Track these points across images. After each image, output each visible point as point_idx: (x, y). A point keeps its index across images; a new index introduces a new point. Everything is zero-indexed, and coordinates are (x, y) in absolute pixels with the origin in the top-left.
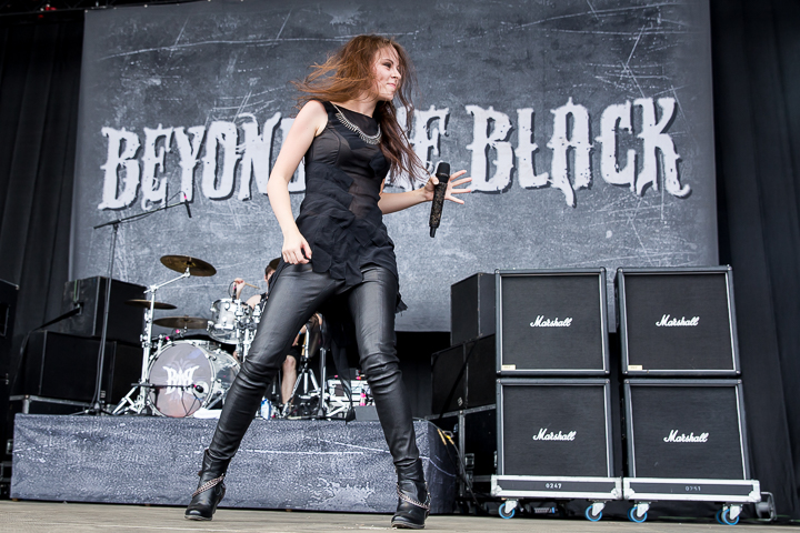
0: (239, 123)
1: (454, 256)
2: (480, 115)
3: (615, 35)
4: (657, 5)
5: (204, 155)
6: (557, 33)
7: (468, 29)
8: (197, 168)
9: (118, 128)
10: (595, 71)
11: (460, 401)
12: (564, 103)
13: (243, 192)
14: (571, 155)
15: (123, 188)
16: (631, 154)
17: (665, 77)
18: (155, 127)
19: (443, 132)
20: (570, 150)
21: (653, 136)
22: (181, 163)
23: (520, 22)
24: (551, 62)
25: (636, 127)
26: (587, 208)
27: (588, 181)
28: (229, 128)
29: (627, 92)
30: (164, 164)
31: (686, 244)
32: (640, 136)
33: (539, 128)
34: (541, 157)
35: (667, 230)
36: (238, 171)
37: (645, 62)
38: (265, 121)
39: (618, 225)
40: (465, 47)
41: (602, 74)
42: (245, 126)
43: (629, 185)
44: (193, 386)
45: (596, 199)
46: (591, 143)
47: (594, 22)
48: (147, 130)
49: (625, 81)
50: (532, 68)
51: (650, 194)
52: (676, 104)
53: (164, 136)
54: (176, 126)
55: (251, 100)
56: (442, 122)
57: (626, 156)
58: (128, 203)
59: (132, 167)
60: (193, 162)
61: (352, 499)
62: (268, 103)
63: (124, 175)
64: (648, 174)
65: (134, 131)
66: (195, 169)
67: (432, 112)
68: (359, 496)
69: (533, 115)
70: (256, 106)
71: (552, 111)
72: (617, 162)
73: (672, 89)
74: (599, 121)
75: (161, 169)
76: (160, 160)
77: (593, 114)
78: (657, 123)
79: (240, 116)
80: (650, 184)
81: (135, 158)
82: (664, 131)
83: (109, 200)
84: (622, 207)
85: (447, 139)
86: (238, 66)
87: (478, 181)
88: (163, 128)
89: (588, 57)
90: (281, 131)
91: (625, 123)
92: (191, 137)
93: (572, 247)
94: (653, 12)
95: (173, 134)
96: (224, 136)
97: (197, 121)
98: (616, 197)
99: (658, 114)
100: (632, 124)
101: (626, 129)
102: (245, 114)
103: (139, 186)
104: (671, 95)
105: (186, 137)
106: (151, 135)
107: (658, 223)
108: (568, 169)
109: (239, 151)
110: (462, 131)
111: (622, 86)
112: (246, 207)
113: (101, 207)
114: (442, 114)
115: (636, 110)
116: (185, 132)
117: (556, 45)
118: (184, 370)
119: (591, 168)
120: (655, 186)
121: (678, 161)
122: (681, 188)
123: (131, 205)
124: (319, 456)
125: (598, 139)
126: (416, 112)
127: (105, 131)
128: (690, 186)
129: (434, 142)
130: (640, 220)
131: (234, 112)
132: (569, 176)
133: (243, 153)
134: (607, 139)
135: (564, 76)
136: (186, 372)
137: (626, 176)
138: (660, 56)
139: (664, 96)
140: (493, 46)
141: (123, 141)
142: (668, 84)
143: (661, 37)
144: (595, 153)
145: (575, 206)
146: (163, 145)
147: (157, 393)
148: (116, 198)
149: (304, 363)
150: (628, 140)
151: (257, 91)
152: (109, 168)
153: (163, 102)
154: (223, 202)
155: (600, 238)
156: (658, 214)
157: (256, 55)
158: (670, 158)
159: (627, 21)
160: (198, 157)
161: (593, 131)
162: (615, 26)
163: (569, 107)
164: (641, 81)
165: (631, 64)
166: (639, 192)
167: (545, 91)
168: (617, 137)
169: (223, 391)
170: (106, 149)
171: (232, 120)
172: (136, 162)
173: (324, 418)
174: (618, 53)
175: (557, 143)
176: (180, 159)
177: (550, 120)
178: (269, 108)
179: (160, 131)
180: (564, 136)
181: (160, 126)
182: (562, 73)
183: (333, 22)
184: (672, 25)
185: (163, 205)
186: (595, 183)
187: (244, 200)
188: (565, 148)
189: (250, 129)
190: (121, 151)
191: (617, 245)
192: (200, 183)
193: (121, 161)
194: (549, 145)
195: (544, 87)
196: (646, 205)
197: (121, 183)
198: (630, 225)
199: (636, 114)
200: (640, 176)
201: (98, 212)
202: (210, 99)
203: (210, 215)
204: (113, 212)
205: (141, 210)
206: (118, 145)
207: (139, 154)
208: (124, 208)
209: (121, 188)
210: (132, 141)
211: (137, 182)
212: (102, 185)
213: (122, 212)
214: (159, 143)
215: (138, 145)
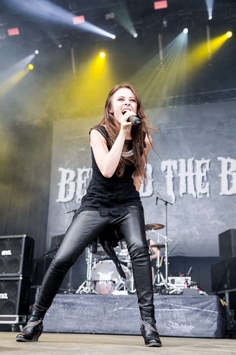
1: (216, 224)
2: (224, 161)
7: (217, 123)
9: (66, 168)
11: (226, 286)
15: (68, 193)
18: (82, 168)
19: (208, 170)
30: (86, 184)
40: (216, 131)
44: (111, 280)
48: (79, 170)
53: (86, 172)
56: (207, 165)
58: (70, 199)
59: (72, 185)
61: (184, 331)
63: (69, 188)
65: (74, 170)
67: (203, 161)
68: (188, 329)
76: (85, 182)
81: (73, 181)
83: (61, 198)
85: (210, 172)
87: (225, 190)
88: (86, 168)
95: (90, 171)
103: (75, 193)
106: (81, 171)
110: (216, 168)
113: (58, 201)
114: (208, 162)
118: (107, 273)
123: (71, 201)
124: (168, 311)
126: (196, 161)
127: (60, 169)
129: (205, 174)
136: (108, 274)
140: (228, 130)
141: (68, 174)
146: (86, 175)
147: (95, 284)
148: (65, 197)
149: (157, 270)
152: (62, 185)
153: (85, 158)
169: (124, 283)
170: (60, 177)
172: (74, 183)
173: (169, 294)
179: (84, 170)
181: (84, 167)
190: (67, 178)
193: (67, 182)
197: (67, 191)
201: (56, 203)
204: (63, 204)
205: (76, 203)
206: (66, 175)
207: (75, 179)
208: (69, 202)
209: (67, 193)
210: (72, 174)
211: (74, 191)
212: (58, 192)
213: (67, 204)
214: (84, 175)
215: (74, 175)
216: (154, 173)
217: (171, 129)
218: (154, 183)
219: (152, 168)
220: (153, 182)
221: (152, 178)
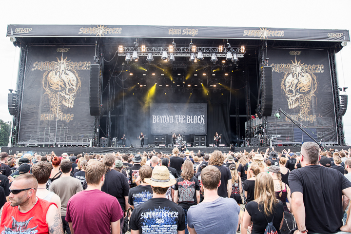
2: (188, 116)
4: (203, 107)
8: (162, 120)
10: (198, 113)
24: (194, 112)
27: (197, 123)
29: (200, 115)
34: (193, 120)
37: (202, 112)
47: (198, 108)
50: (192, 112)
51: (202, 124)
52: (204, 116)
54: (160, 116)
64: (202, 122)
69: (192, 116)
70: (168, 114)
74: (198, 117)
76: (159, 119)
79: (166, 115)
82: (203, 118)
87: (188, 122)
89: (197, 111)
92: (162, 117)
98: (199, 124)
110: (186, 118)
114: (184, 116)
117: (194, 110)
119: (197, 121)
121: (204, 121)
126: (182, 116)
127: (153, 116)
129: (184, 119)
132: (195, 122)
133: (167, 119)
134: (198, 119)
137: (200, 122)
142: (204, 114)
145: (195, 125)
150: (200, 119)
153: (158, 113)
157: (167, 109)
159: (200, 108)
163: (195, 116)
167: (193, 114)
174: (200, 111)
175: (194, 119)
181: (158, 116)
184: (204, 109)
185: (159, 123)
187: (167, 123)
189: (167, 117)
193: (155, 119)
199: (201, 117)
202: (163, 113)
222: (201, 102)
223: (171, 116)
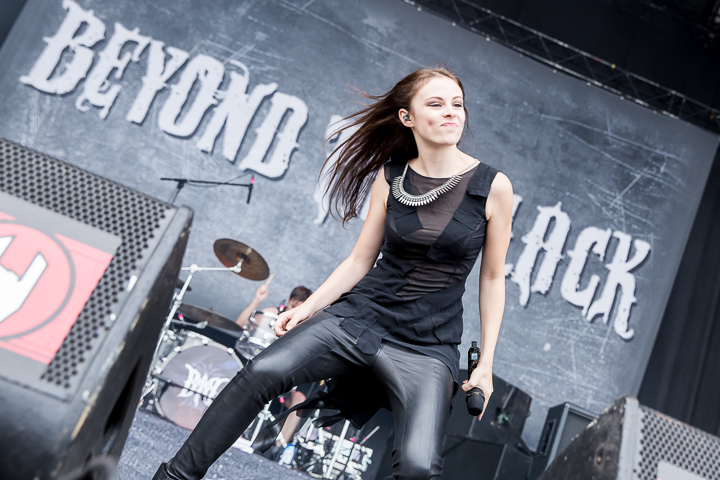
0: (229, 68)
3: (620, 165)
4: (666, 154)
5: (176, 83)
6: (571, 137)
7: (491, 95)
8: (162, 93)
9: (85, 7)
10: (591, 188)
12: (552, 204)
13: (205, 142)
14: (541, 256)
15: (62, 73)
16: (595, 279)
17: (649, 222)
18: (130, 28)
20: (542, 251)
21: (620, 271)
22: (144, 79)
23: (541, 111)
24: (555, 161)
25: (608, 257)
26: (536, 313)
27: (547, 288)
28: (216, 69)
29: (611, 221)
30: (124, 71)
31: (612, 385)
32: (608, 266)
33: (520, 219)
34: (512, 248)
35: (601, 365)
36: (208, 116)
37: (637, 201)
38: (257, 83)
39: (559, 342)
40: (482, 110)
41: (596, 195)
42: (234, 75)
43: (581, 308)
45: (549, 307)
46: (563, 252)
47: (606, 143)
48: (119, 27)
49: (614, 210)
50: (536, 159)
51: (598, 324)
52: (650, 252)
53: (136, 43)
54: (156, 38)
55: (251, 54)
57: (589, 279)
58: (61, 91)
59: (83, 57)
60: (160, 84)
62: (268, 68)
63: (70, 60)
64: (603, 305)
65: (104, 21)
66: (159, 92)
69: (520, 204)
70: (254, 63)
71: (539, 208)
72: (579, 282)
73: (652, 236)
74: (577, 236)
75: (118, 74)
76: (121, 65)
77: (574, 228)
78: (627, 261)
79: (233, 62)
80: (601, 315)
81: (91, 48)
82: (631, 271)
83: (37, 76)
84: (568, 326)
86: (250, 12)
88: (141, 33)
89: (590, 173)
90: (271, 104)
91: (600, 249)
92: (168, 58)
93: (509, 346)
94: (660, 159)
95: (148, 46)
96: (207, 72)
97: (182, 44)
98: (567, 314)
99: (631, 253)
100: (606, 252)
101: (599, 255)
102: (238, 64)
103: (82, 80)
104: (648, 240)
105: (162, 55)
106: (122, 34)
107: (596, 355)
108: (533, 269)
109: (218, 97)
111: (609, 214)
112: (202, 161)
113: (24, 79)
115: (613, 241)
116: (164, 49)
117: (565, 147)
119: (554, 278)
120: (605, 318)
121: (633, 305)
122: (627, 330)
123: (64, 95)
125: (570, 253)
127: (69, 3)
128: (635, 332)
130: (581, 345)
131: (228, 54)
132: (531, 276)
133: (220, 101)
134: (578, 257)
135: (563, 180)
137: (582, 298)
138: (652, 202)
139: (642, 239)
140: (508, 121)
141: (84, 25)
142: (650, 230)
143: (659, 185)
144: (563, 264)
145: (526, 307)
146: (132, 51)
148: (49, 78)
150: (596, 265)
151: (261, 49)
152: (54, 45)
153: (150, 8)
154: (178, 141)
155: (538, 347)
156: (598, 346)
157: (275, 12)
158: (627, 298)
159: (635, 156)
160: (167, 81)
161: (568, 244)
162: (622, 155)
163: (556, 211)
164: (627, 217)
165: (625, 197)
166: (590, 318)
167: (540, 186)
168: (587, 259)
170: (59, 23)
171: (222, 61)
172: (90, 54)
174: (616, 181)
175: (532, 240)
176: (145, 74)
177: (533, 215)
178: (268, 73)
179: (134, 35)
180: (542, 235)
181: (137, 30)
182: (561, 176)
183: (366, 21)
184: (672, 178)
185: (103, 113)
186: (552, 293)
187: (203, 151)
188: (538, 248)
189: (239, 82)
190: (77, 33)
191: (551, 360)
192: (159, 109)
193: (73, 44)
194: (524, 239)
195: (539, 182)
196: (591, 333)
197: (61, 66)
198: (569, 346)
199: (612, 244)
200: (595, 304)
201: (18, 83)
202: (206, 30)
203: (157, 150)
204: (37, 93)
205: (74, 106)
206: (76, 25)
207: (98, 46)
208: (54, 95)
209: (58, 70)
210: (96, 30)
211: (83, 75)
212: (37, 58)
213: (48, 98)
214: (129, 47)
215: (101, 36)
216: (306, 130)
217: (388, 54)
218: (296, 153)
219: (308, 115)
220: (295, 150)
221: (297, 141)
222: (659, 102)
223: (281, 101)
